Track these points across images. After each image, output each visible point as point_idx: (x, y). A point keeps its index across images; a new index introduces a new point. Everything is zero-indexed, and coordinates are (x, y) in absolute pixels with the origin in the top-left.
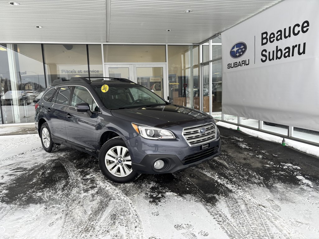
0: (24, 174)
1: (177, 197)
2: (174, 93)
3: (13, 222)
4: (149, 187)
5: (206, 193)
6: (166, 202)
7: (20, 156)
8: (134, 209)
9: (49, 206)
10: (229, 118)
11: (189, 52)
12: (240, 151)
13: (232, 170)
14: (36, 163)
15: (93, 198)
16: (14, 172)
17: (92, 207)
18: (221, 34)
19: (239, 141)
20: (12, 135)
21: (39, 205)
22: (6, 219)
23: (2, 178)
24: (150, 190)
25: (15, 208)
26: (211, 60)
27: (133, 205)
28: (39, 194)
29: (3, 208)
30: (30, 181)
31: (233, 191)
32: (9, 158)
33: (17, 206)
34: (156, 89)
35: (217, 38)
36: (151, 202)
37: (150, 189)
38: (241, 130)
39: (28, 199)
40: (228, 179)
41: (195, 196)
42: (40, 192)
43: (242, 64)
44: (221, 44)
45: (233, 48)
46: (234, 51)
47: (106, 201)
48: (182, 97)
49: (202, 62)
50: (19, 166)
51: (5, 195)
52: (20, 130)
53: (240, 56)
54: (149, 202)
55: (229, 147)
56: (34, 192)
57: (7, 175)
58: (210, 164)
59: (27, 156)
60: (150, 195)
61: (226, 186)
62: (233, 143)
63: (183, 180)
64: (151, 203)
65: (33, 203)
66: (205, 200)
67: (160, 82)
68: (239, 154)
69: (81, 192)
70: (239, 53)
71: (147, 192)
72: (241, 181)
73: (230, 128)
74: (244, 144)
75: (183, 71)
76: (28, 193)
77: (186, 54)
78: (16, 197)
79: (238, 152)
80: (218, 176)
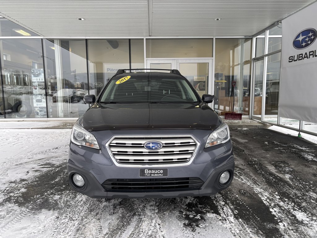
0: (50, 171)
1: (222, 222)
2: (220, 91)
3: (16, 232)
4: (185, 202)
5: (264, 222)
6: (207, 228)
7: (53, 151)
8: (163, 233)
9: (62, 214)
10: (285, 122)
11: (240, 47)
12: (306, 164)
13: (299, 190)
14: (66, 160)
15: (114, 210)
16: (41, 168)
17: (110, 223)
18: (282, 21)
19: (302, 151)
20: (53, 129)
21: (51, 212)
22: (10, 226)
23: (27, 173)
24: (185, 207)
25: (25, 213)
26: (267, 53)
27: (162, 227)
28: (57, 197)
29: (13, 211)
30: (52, 180)
31: (304, 222)
32: (42, 152)
33: (28, 210)
34: (199, 89)
35: (276, 27)
36: (186, 225)
37: (186, 205)
38: (302, 137)
39: (42, 203)
40: (295, 203)
41: (247, 224)
42: (58, 195)
43: (310, 55)
44: (281, 36)
45: (298, 36)
46: (299, 40)
47: (128, 217)
48: (229, 96)
49: (254, 57)
50: (48, 162)
51: (21, 195)
52: (61, 124)
53: (307, 45)
54: (183, 225)
55: (289, 157)
56: (52, 194)
57: (33, 171)
58: (266, 178)
59: (59, 151)
60: (186, 214)
61: (293, 213)
62: (295, 153)
63: (230, 196)
64: (186, 228)
65: (46, 208)
66: (262, 232)
67: (204, 82)
68: (305, 168)
69: (102, 200)
70: (306, 42)
71: (182, 210)
72: (315, 208)
73: (288, 135)
74: (310, 155)
75: (231, 69)
76: (46, 194)
77: (236, 49)
78: (31, 199)
79: (304, 165)
80: (279, 197)
